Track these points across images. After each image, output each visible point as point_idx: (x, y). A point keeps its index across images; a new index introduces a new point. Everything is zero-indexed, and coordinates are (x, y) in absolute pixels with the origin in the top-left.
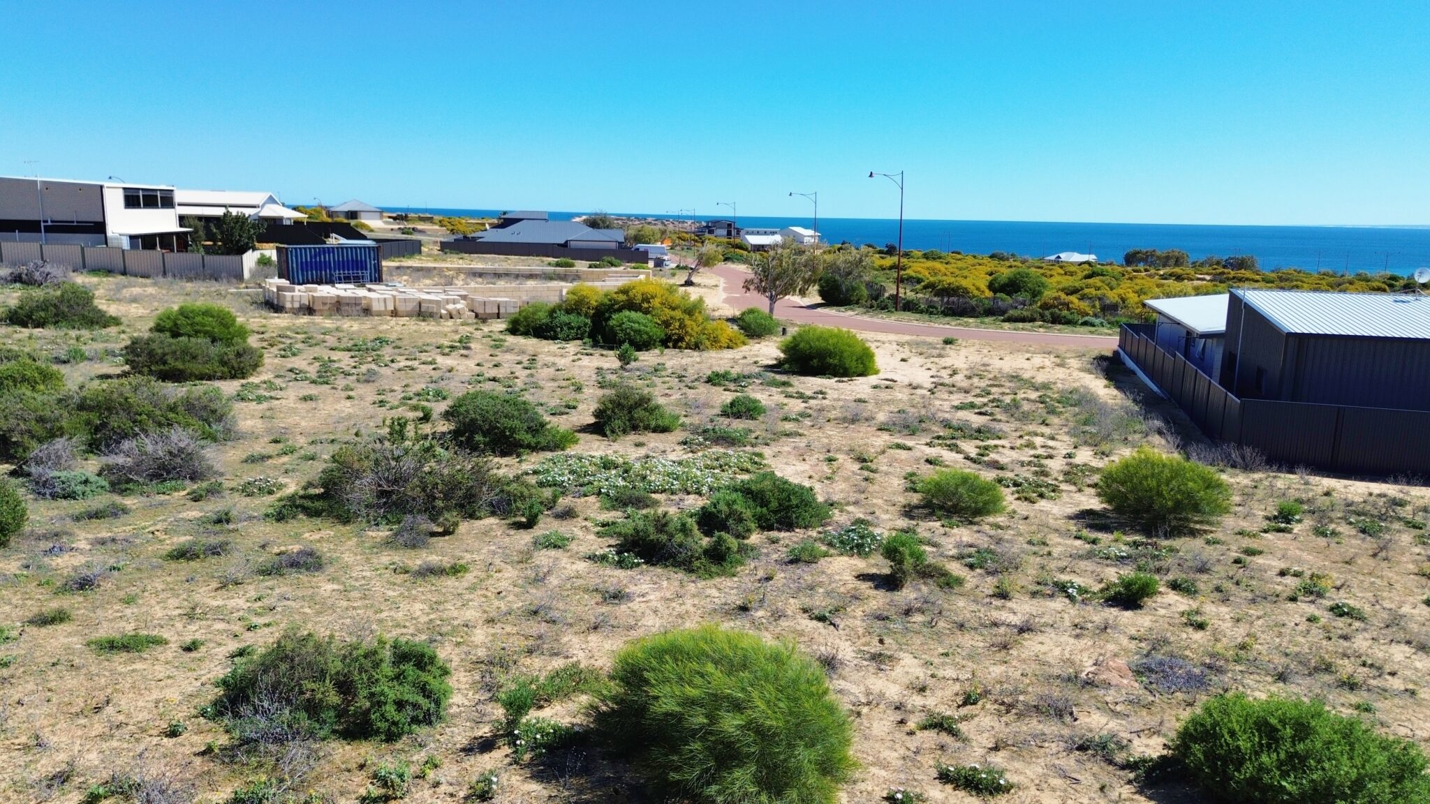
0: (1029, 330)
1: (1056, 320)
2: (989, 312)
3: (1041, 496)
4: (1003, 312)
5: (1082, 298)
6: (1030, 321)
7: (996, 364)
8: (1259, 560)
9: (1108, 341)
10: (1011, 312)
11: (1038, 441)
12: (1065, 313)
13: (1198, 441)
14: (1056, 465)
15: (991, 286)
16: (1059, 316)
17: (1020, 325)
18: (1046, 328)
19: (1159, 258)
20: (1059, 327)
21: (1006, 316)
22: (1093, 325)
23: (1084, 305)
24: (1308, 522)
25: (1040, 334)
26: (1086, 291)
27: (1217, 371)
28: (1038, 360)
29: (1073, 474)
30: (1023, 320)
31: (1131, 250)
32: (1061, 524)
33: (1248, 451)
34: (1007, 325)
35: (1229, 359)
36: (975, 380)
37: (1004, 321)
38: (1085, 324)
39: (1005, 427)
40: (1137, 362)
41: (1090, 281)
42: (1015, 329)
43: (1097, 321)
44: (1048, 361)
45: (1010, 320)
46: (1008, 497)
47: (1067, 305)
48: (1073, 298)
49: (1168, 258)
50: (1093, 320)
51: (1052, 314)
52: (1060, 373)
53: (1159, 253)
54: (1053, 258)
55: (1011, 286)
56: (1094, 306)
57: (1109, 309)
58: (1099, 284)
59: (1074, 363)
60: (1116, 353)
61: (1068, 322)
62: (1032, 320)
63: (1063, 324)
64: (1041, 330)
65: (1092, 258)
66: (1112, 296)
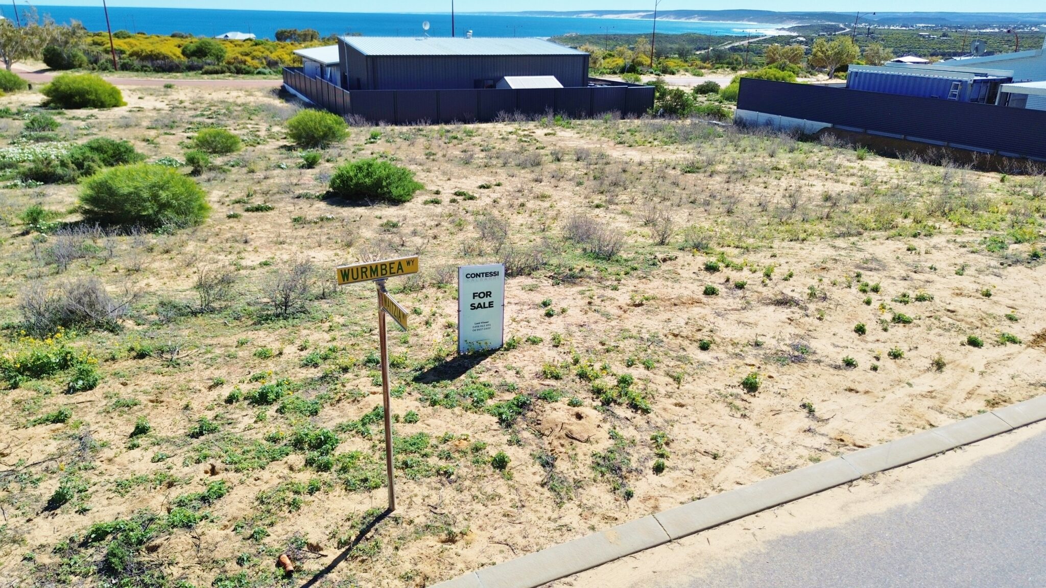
0: (223, 77)
1: (239, 71)
2: (191, 68)
4: (200, 68)
5: (253, 58)
10: (206, 67)
12: (243, 66)
15: (184, 53)
16: (241, 68)
17: (215, 76)
18: (234, 76)
19: (299, 35)
20: (241, 76)
21: (203, 71)
22: (264, 74)
23: (256, 62)
24: (383, 139)
25: (231, 80)
29: (272, 136)
30: (216, 72)
32: (273, 151)
34: (205, 76)
37: (203, 74)
40: (296, 89)
42: (212, 78)
43: (267, 71)
44: (242, 94)
45: (206, 73)
47: (244, 62)
48: (248, 59)
49: (305, 35)
50: (264, 70)
51: (236, 67)
52: (251, 99)
53: (299, 32)
54: (222, 36)
55: (201, 52)
56: (262, 63)
57: (272, 64)
58: (262, 50)
59: (258, 94)
60: (283, 87)
61: (248, 73)
62: (223, 72)
63: (245, 74)
65: (252, 36)
66: (273, 57)
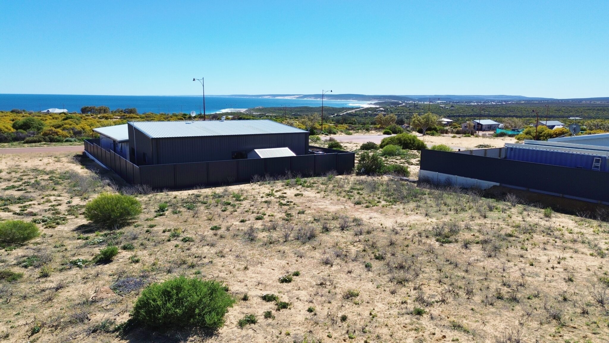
0: (39, 147)
1: (52, 140)
2: (15, 139)
3: (58, 224)
4: (23, 139)
5: (64, 129)
6: (38, 142)
7: (23, 165)
8: (155, 229)
9: (79, 148)
10: (27, 138)
11: (52, 198)
12: (56, 137)
13: (125, 186)
14: (63, 208)
15: (14, 126)
16: (53, 138)
17: (34, 144)
18: (48, 145)
19: (97, 110)
20: (54, 143)
21: (25, 140)
22: (71, 141)
23: (65, 133)
24: (170, 210)
25: (45, 148)
26: (65, 126)
27: (128, 156)
28: (46, 160)
29: (72, 211)
30: (35, 142)
31: (83, 107)
32: (70, 234)
33: (145, 186)
34: (26, 145)
35: (132, 151)
36: (13, 174)
37: (24, 143)
38: (67, 141)
39: (34, 195)
40: (94, 156)
41: (66, 121)
42: (31, 147)
43: (73, 139)
44: (51, 160)
45: (27, 142)
46: (41, 228)
47: (56, 133)
48: (59, 130)
49: (100, 110)
50: (71, 139)
51: (49, 138)
52: (58, 165)
53: (96, 108)
54: (45, 111)
55: (26, 126)
56: (70, 133)
57: (77, 134)
58: (71, 123)
59: (64, 159)
60: (84, 153)
61: (58, 141)
62: (39, 141)
63: (56, 142)
64: (45, 146)
65: (65, 111)
66: (78, 128)
